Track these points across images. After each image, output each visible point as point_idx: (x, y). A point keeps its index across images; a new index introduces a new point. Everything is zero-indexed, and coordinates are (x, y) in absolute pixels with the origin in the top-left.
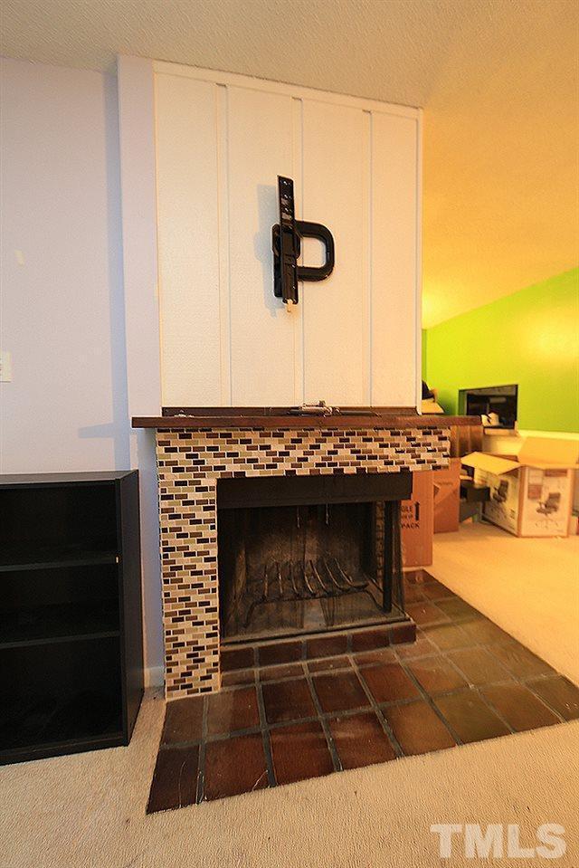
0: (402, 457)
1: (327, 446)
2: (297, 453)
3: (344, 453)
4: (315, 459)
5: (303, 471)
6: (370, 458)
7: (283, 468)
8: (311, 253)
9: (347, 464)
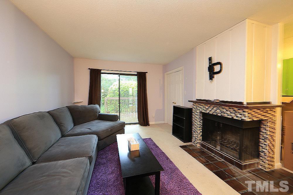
0: (232, 114)
1: (215, 109)
2: (210, 109)
3: (218, 111)
4: (213, 111)
5: (211, 113)
6: (224, 113)
7: (208, 111)
8: (217, 68)
9: (219, 113)
